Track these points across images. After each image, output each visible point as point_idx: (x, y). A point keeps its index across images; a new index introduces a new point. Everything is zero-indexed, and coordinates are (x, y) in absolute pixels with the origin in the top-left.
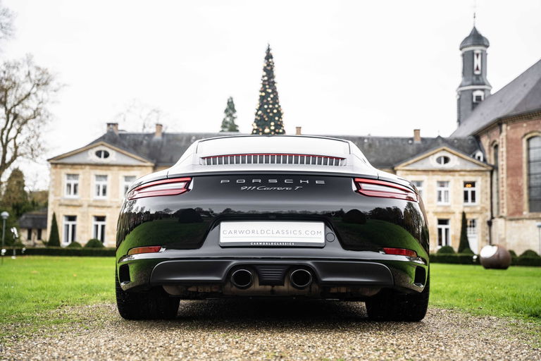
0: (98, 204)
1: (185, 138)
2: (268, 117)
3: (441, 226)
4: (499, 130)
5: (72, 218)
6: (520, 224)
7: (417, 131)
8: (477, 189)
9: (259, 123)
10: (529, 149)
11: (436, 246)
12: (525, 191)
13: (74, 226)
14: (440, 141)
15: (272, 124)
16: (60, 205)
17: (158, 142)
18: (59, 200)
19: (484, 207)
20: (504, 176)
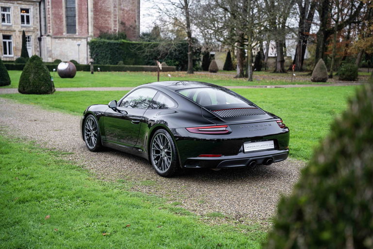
3: (5, 40)
6: (61, 41)
8: (31, 14)
11: (2, 54)
12: (64, 19)
19: (35, 28)
20: (50, 7)
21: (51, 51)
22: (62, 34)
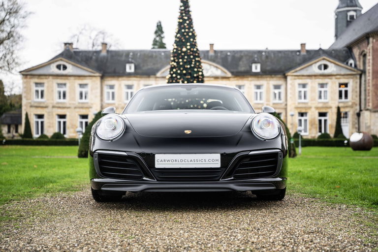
0: (60, 105)
1: (124, 54)
2: (185, 38)
3: (321, 118)
4: (367, 43)
5: (40, 116)
7: (303, 45)
8: (349, 89)
9: (178, 44)
11: (317, 133)
13: (42, 123)
14: (321, 52)
15: (188, 44)
16: (31, 106)
17: (104, 57)
18: (30, 103)
19: (354, 103)
20: (370, 78)
21: (369, 127)
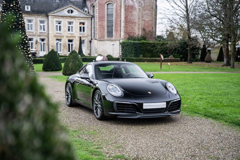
3: (69, 43)
6: (104, 42)
8: (85, 26)
10: (108, 9)
11: (67, 52)
12: (106, 28)
19: (88, 34)
20: (97, 20)
21: (97, 49)
22: (104, 38)
